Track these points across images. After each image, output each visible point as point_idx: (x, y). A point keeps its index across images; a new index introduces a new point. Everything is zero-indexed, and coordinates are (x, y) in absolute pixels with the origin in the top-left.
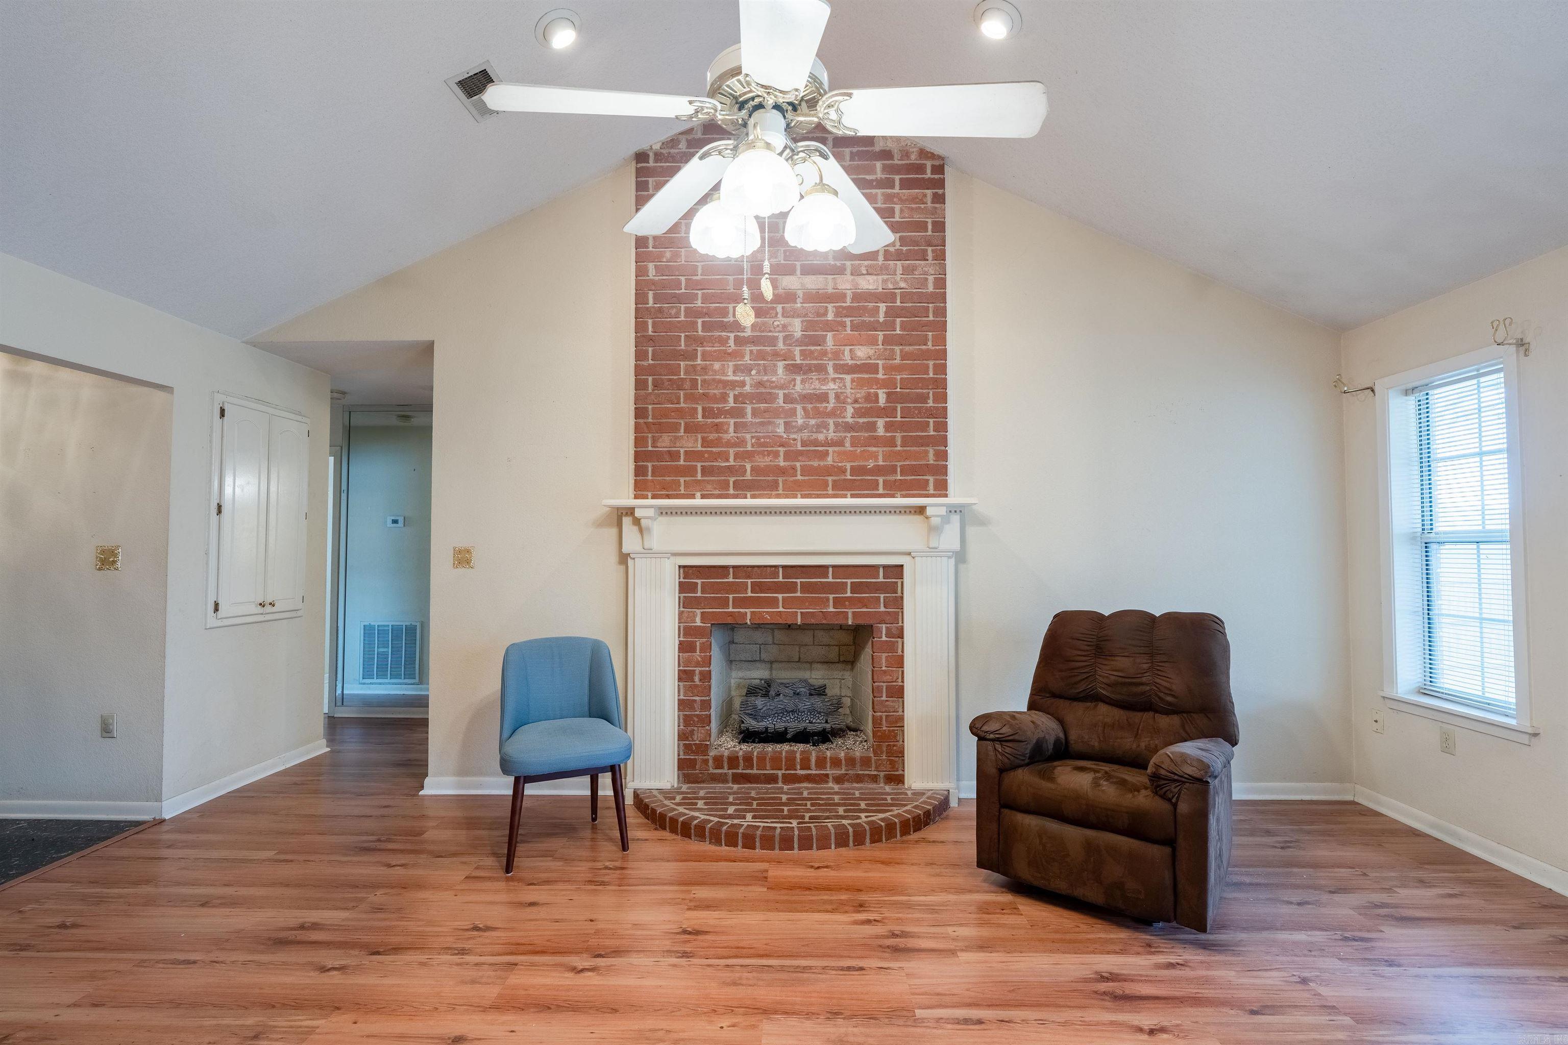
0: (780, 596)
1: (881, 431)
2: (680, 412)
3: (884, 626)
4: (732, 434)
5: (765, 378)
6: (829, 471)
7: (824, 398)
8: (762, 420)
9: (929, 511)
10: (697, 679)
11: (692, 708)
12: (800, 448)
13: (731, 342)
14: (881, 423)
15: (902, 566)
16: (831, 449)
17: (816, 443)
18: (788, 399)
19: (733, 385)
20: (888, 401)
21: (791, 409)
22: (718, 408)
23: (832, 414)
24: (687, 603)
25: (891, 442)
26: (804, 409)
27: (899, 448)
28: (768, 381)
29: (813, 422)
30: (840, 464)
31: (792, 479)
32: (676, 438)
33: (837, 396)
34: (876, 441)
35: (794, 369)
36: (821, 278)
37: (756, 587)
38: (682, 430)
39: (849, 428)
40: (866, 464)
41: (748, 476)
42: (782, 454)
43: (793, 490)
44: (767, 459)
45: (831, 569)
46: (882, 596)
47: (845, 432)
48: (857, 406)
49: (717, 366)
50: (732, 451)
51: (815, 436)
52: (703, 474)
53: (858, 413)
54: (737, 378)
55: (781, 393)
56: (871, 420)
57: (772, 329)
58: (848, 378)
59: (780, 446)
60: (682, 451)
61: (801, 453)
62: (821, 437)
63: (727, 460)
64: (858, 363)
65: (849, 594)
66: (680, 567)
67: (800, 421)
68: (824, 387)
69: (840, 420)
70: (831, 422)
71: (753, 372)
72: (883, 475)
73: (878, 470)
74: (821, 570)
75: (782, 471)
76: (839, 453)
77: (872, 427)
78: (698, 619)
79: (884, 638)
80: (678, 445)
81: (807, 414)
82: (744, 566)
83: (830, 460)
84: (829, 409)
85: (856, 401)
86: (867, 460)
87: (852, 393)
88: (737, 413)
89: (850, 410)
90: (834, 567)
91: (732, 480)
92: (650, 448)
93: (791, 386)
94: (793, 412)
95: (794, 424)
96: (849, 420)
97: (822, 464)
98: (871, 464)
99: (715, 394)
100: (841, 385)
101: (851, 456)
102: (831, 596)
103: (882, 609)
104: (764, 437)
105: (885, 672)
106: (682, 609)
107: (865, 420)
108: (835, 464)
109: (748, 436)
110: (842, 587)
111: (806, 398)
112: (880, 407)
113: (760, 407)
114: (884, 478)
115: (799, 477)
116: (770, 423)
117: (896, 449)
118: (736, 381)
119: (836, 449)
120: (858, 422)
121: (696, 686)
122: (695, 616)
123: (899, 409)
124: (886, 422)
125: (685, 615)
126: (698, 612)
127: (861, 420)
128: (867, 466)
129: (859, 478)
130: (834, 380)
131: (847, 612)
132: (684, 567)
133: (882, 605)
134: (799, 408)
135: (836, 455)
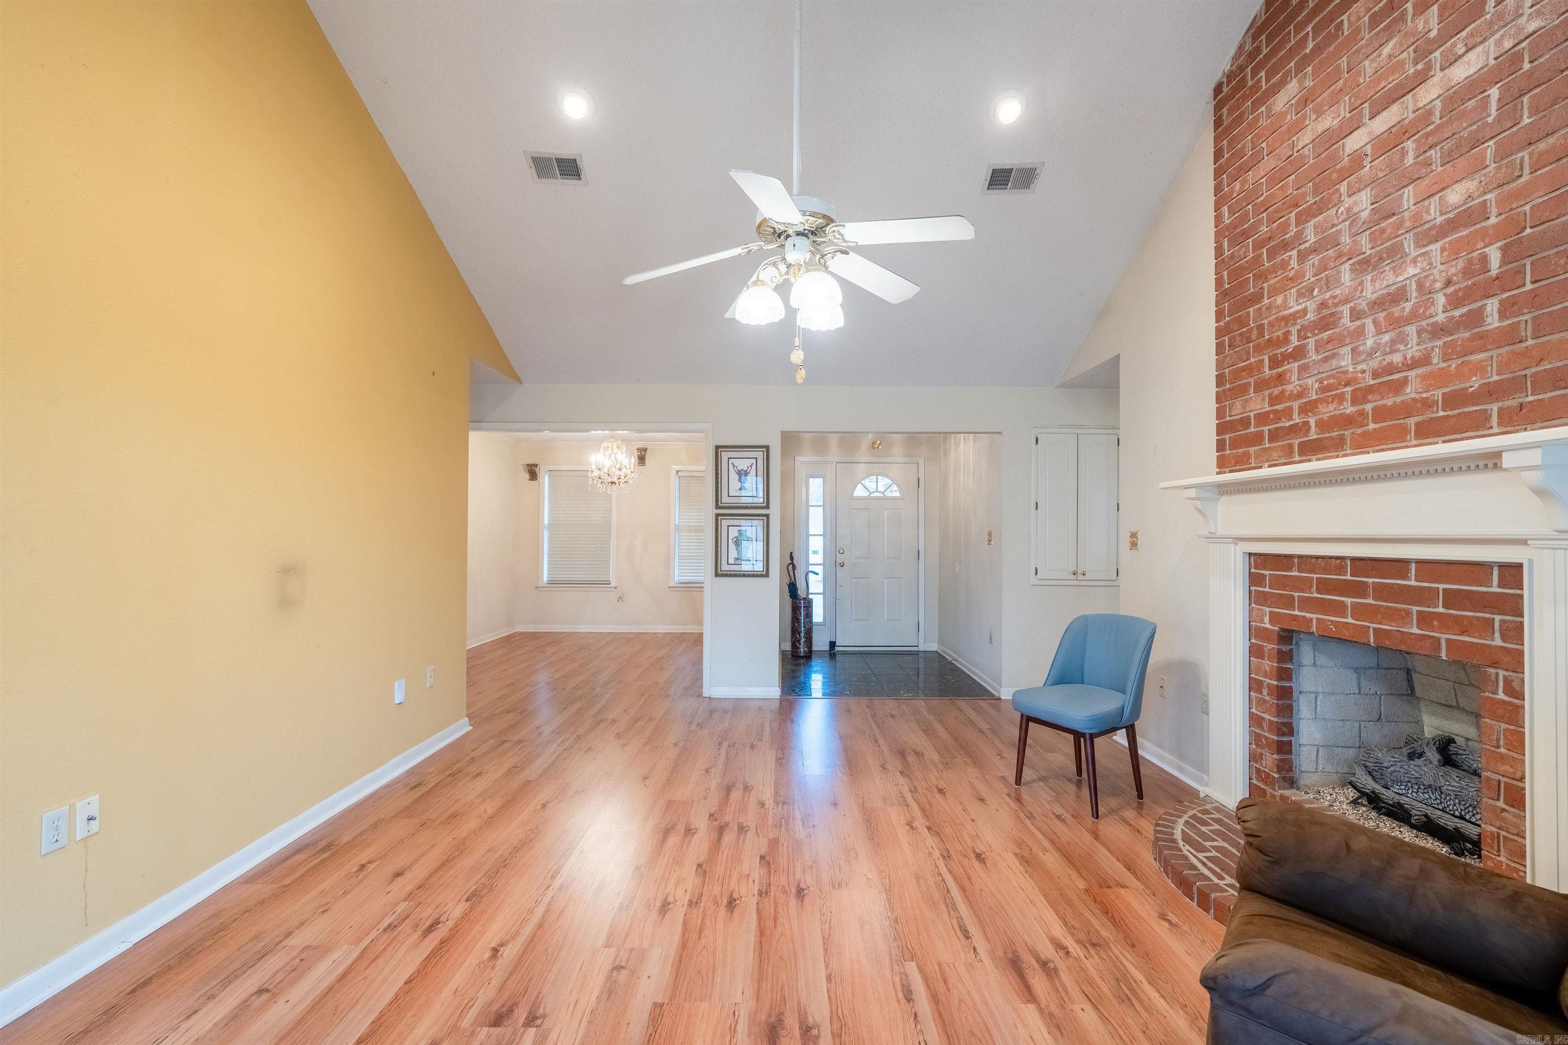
0: (1348, 601)
1: (1493, 321)
2: (1249, 369)
3: (1502, 673)
4: (1297, 382)
5: (1328, 295)
6: (1407, 410)
7: (1398, 296)
8: (1325, 355)
9: (1508, 460)
10: (1265, 692)
11: (1261, 727)
12: (1372, 382)
13: (1294, 263)
14: (1492, 306)
15: (1520, 566)
16: (1412, 374)
17: (1391, 369)
18: (1356, 315)
19: (1295, 316)
20: (1504, 262)
21: (1358, 327)
22: (1281, 353)
23: (1414, 316)
24: (1256, 598)
25: (1511, 336)
26: (1376, 323)
27: (1530, 342)
28: (1332, 297)
29: (1386, 338)
30: (1424, 395)
31: (1359, 431)
32: (1246, 401)
33: (1420, 285)
34: (1483, 341)
35: (1364, 265)
36: (1395, 108)
37: (1324, 586)
38: (1252, 391)
39: (1438, 331)
40: (1468, 385)
41: (1313, 435)
42: (1349, 397)
43: (1363, 444)
44: (1331, 407)
45: (1413, 566)
46: (1498, 618)
47: (1431, 340)
48: (1450, 290)
49: (1279, 300)
50: (1296, 405)
51: (1388, 359)
52: (1270, 441)
53: (1455, 301)
54: (1299, 307)
55: (1345, 309)
56: (1474, 306)
57: (1335, 222)
58: (1435, 248)
59: (1345, 386)
60: (1252, 415)
61: (1370, 389)
62: (1397, 358)
63: (1291, 418)
64: (1451, 215)
65: (1441, 609)
66: (1250, 554)
67: (1370, 343)
68: (1401, 278)
69: (1424, 323)
70: (1411, 330)
71: (1316, 292)
72: (1497, 400)
73: (1490, 392)
74: (1399, 566)
75: (1348, 421)
76: (1423, 377)
77: (1476, 317)
78: (1267, 619)
79: (1501, 696)
80: (1248, 409)
81: (1379, 332)
82: (1308, 556)
83: (1410, 392)
84: (1407, 310)
85: (1448, 283)
86: (1468, 378)
87: (1441, 272)
88: (1299, 353)
89: (1441, 300)
90: (1419, 562)
91: (1296, 442)
92: (1228, 418)
93: (1358, 293)
94: (1360, 332)
95: (1361, 348)
96: (1441, 318)
97: (1398, 399)
98: (1475, 383)
99: (1278, 337)
100: (1425, 264)
101: (1441, 378)
102: (1415, 609)
103: (1498, 642)
104: (1328, 378)
105: (1502, 757)
106: (1253, 605)
107: (1465, 310)
108: (1418, 396)
109: (1309, 381)
110: (1427, 596)
111: (1378, 304)
112: (1491, 277)
113: (1322, 339)
114: (1500, 404)
115: (1372, 426)
116: (1334, 356)
117: (1524, 345)
118: (1298, 312)
119: (1420, 371)
120: (1453, 317)
121: (1265, 701)
122: (1264, 615)
123: (1528, 267)
124: (1501, 303)
125: (1255, 612)
126: (1267, 610)
127: (1457, 313)
128: (1467, 389)
129: (1455, 412)
130: (1414, 261)
131: (1439, 639)
132: (1255, 554)
133: (1497, 634)
134: (1369, 322)
135: (1418, 380)
